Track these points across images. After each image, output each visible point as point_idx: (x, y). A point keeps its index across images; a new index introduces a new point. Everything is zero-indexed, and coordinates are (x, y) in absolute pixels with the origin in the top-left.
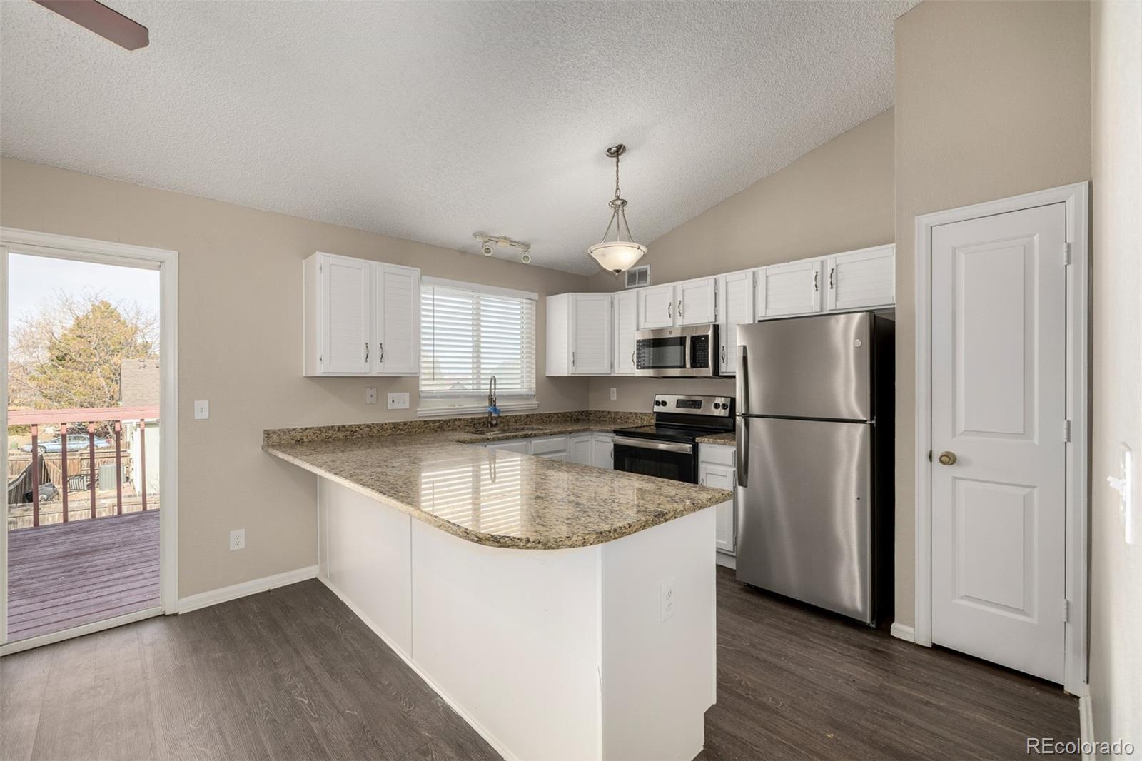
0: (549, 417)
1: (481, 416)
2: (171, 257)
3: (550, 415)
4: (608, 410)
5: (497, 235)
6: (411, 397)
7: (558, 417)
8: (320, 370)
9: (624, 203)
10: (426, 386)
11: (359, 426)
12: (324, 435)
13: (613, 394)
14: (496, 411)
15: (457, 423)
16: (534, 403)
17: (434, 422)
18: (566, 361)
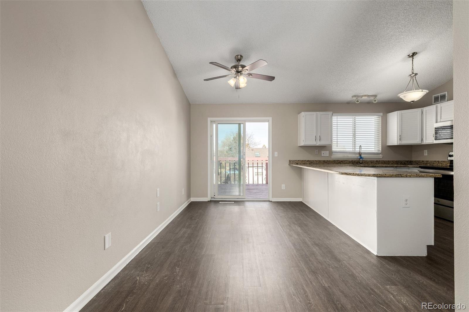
0: (388, 162)
1: (356, 160)
2: (270, 119)
3: (389, 161)
4: (422, 160)
5: (361, 95)
6: (329, 153)
7: (393, 162)
8: (302, 144)
9: (416, 74)
10: (334, 149)
11: (313, 161)
12: (303, 162)
13: (426, 153)
14: (361, 158)
15: (346, 162)
16: (380, 156)
17: (337, 161)
18: (396, 139)
